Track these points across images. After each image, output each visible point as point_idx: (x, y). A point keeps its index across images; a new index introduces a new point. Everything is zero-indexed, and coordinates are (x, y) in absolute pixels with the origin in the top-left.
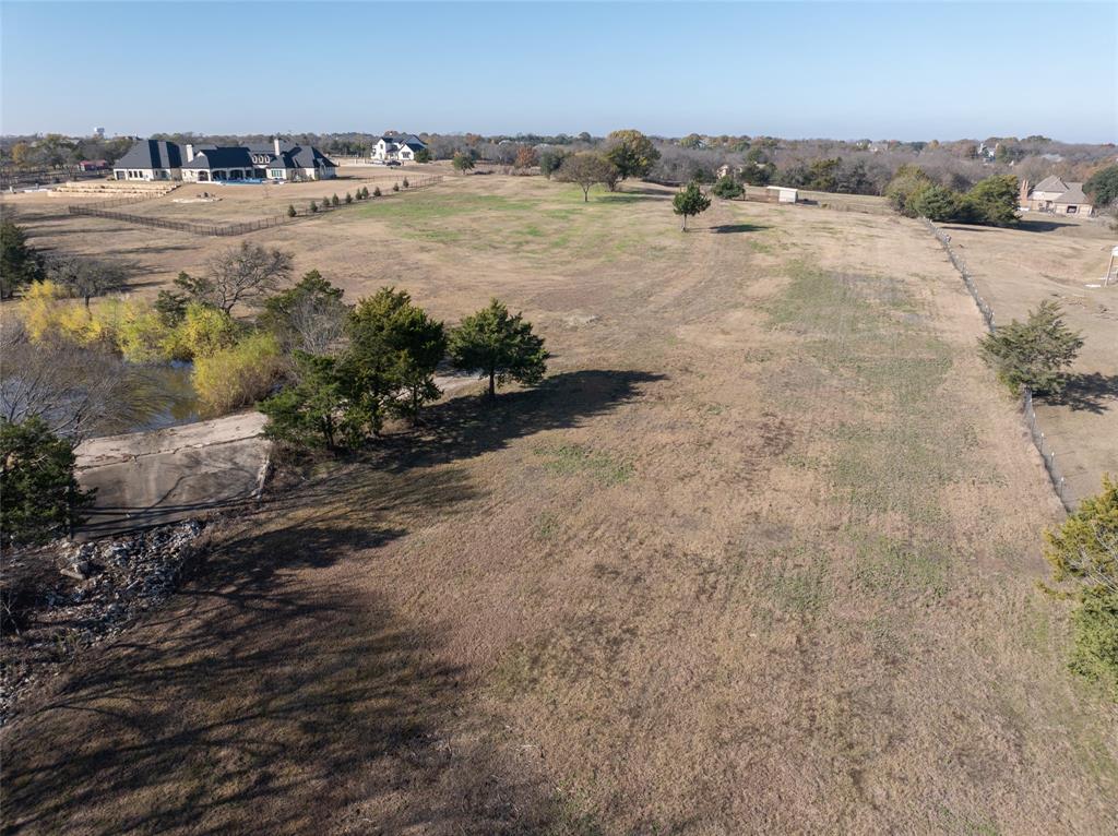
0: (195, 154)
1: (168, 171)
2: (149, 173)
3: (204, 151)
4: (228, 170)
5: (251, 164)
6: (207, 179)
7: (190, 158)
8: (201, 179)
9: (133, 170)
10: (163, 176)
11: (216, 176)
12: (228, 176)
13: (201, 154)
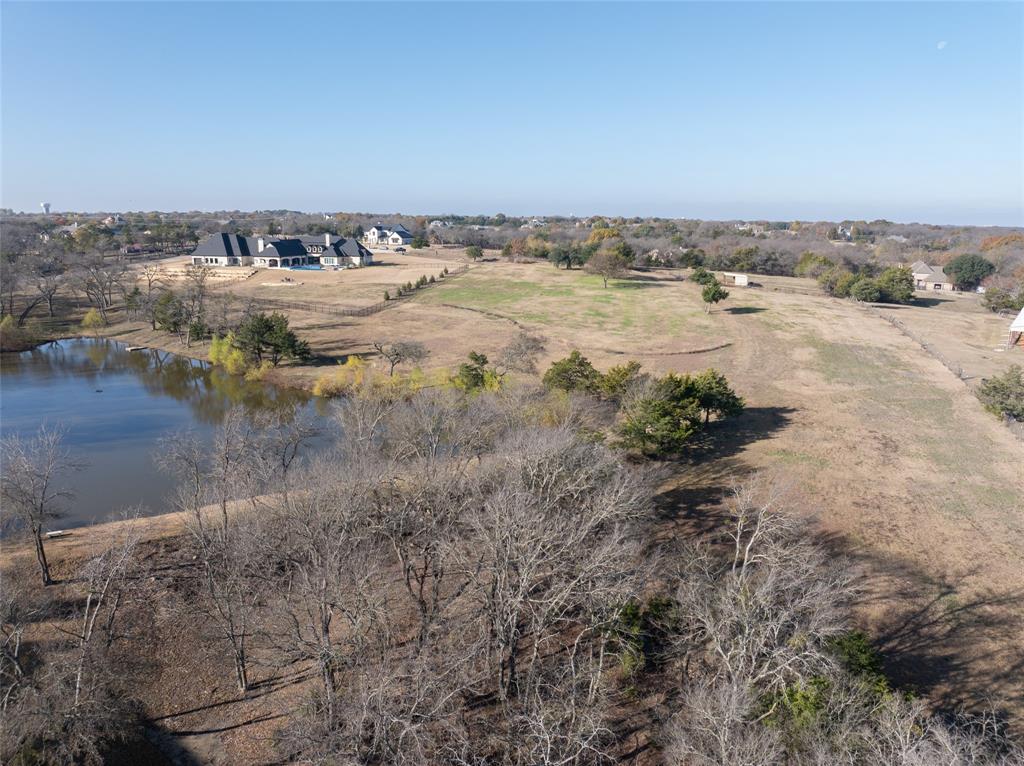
0: (265, 246)
1: (240, 258)
2: (224, 260)
3: (272, 243)
4: (290, 258)
5: (306, 253)
6: (276, 266)
7: (261, 248)
8: (271, 265)
9: (209, 258)
10: (234, 262)
11: (285, 263)
12: (291, 263)
13: (270, 245)
